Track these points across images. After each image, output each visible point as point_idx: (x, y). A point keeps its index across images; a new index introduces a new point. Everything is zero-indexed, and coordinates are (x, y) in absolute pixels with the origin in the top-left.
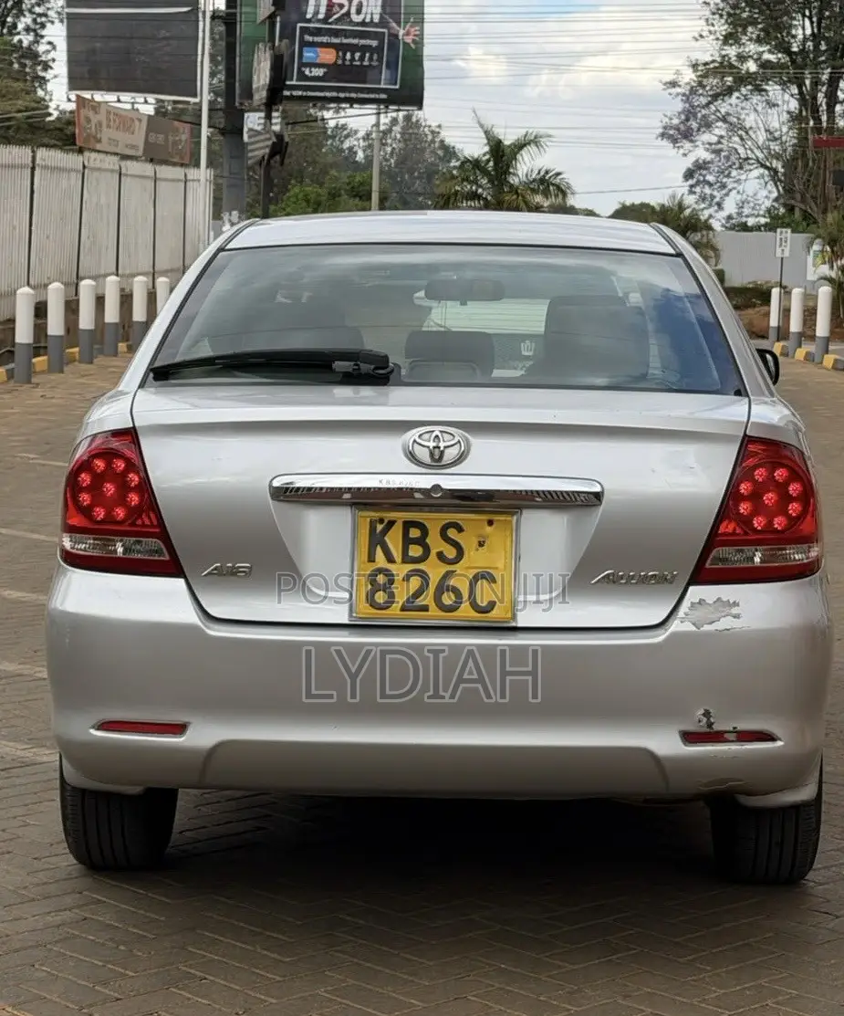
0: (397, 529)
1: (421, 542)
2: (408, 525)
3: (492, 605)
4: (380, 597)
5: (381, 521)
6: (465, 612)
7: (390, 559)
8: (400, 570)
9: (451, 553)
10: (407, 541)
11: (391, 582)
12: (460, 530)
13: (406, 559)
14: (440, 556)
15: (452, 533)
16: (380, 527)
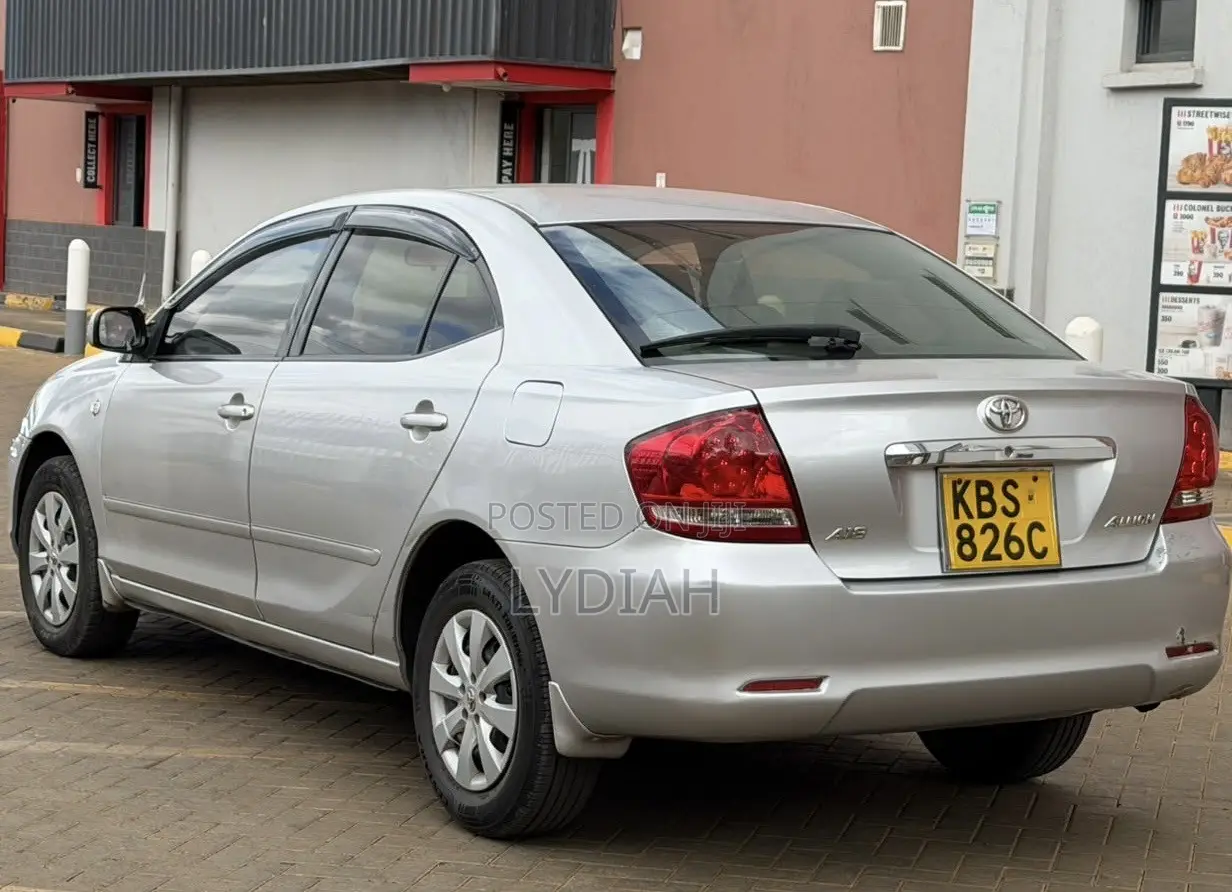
0: (971, 489)
1: (989, 498)
2: (980, 484)
3: (1045, 551)
4: (967, 550)
5: (960, 482)
6: (1028, 560)
7: (970, 516)
8: (977, 524)
9: (1011, 507)
10: (980, 499)
11: (972, 534)
12: (1015, 486)
13: (982, 515)
14: (1005, 511)
15: (1010, 489)
16: (959, 488)
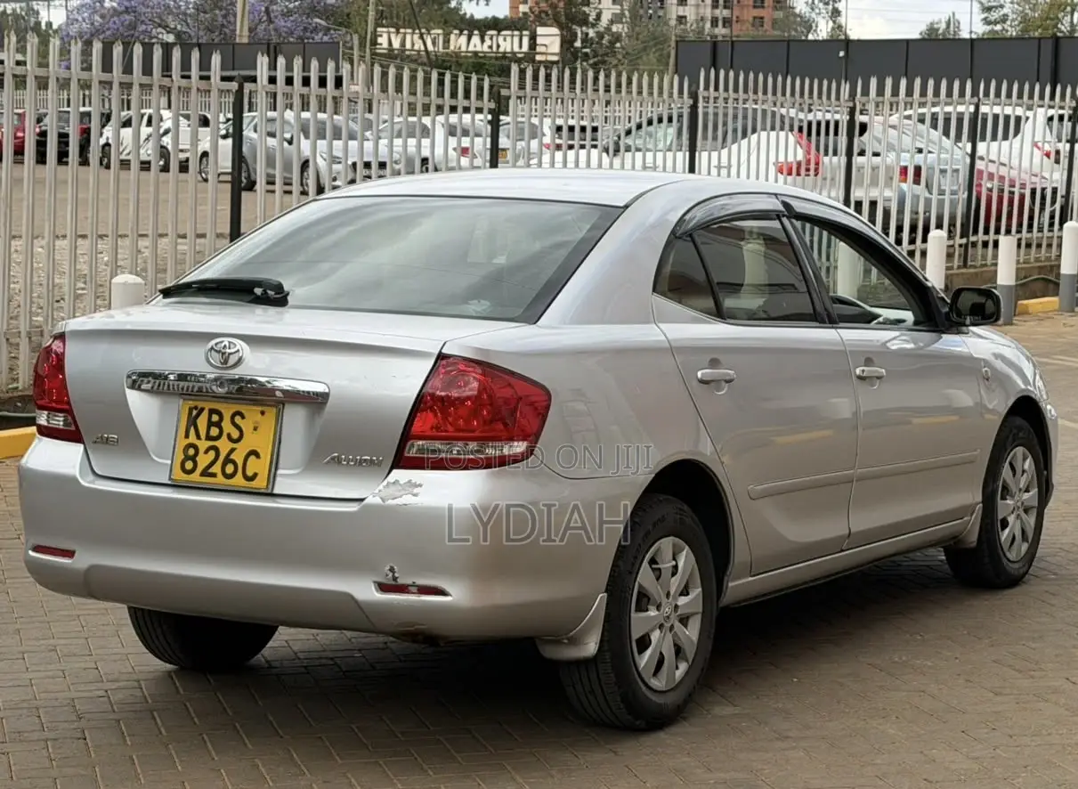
0: (205, 415)
1: (218, 425)
2: (212, 412)
3: (255, 475)
4: (189, 465)
5: (196, 408)
6: (238, 480)
7: (198, 437)
8: (203, 445)
9: (235, 435)
10: (210, 424)
11: (197, 453)
12: (243, 417)
13: (209, 438)
14: (229, 437)
15: (238, 419)
16: (195, 412)
